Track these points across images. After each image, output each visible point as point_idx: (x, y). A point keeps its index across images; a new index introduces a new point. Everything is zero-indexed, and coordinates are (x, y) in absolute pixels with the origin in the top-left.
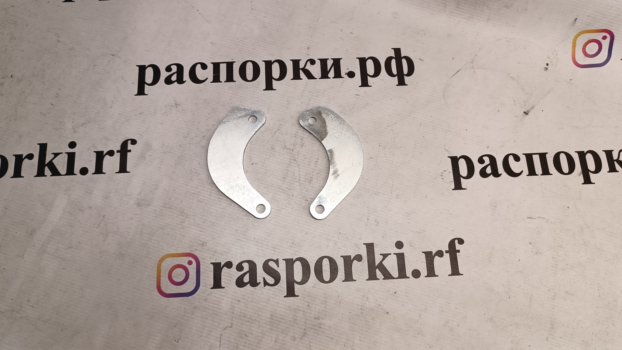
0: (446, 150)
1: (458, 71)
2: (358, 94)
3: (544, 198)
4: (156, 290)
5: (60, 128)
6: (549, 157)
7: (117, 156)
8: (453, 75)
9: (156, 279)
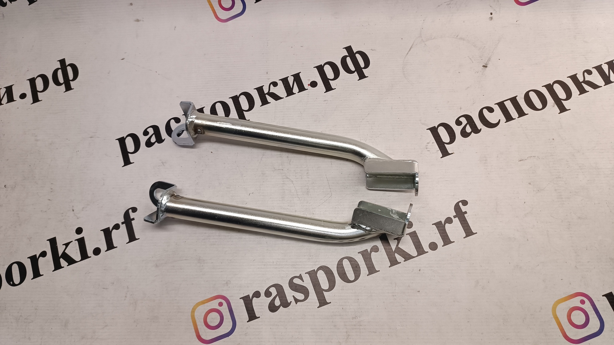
0: (423, 124)
1: (411, 49)
2: (326, 99)
3: (528, 138)
4: (197, 340)
5: (63, 219)
6: (520, 99)
7: (123, 227)
8: (407, 54)
9: (194, 330)
